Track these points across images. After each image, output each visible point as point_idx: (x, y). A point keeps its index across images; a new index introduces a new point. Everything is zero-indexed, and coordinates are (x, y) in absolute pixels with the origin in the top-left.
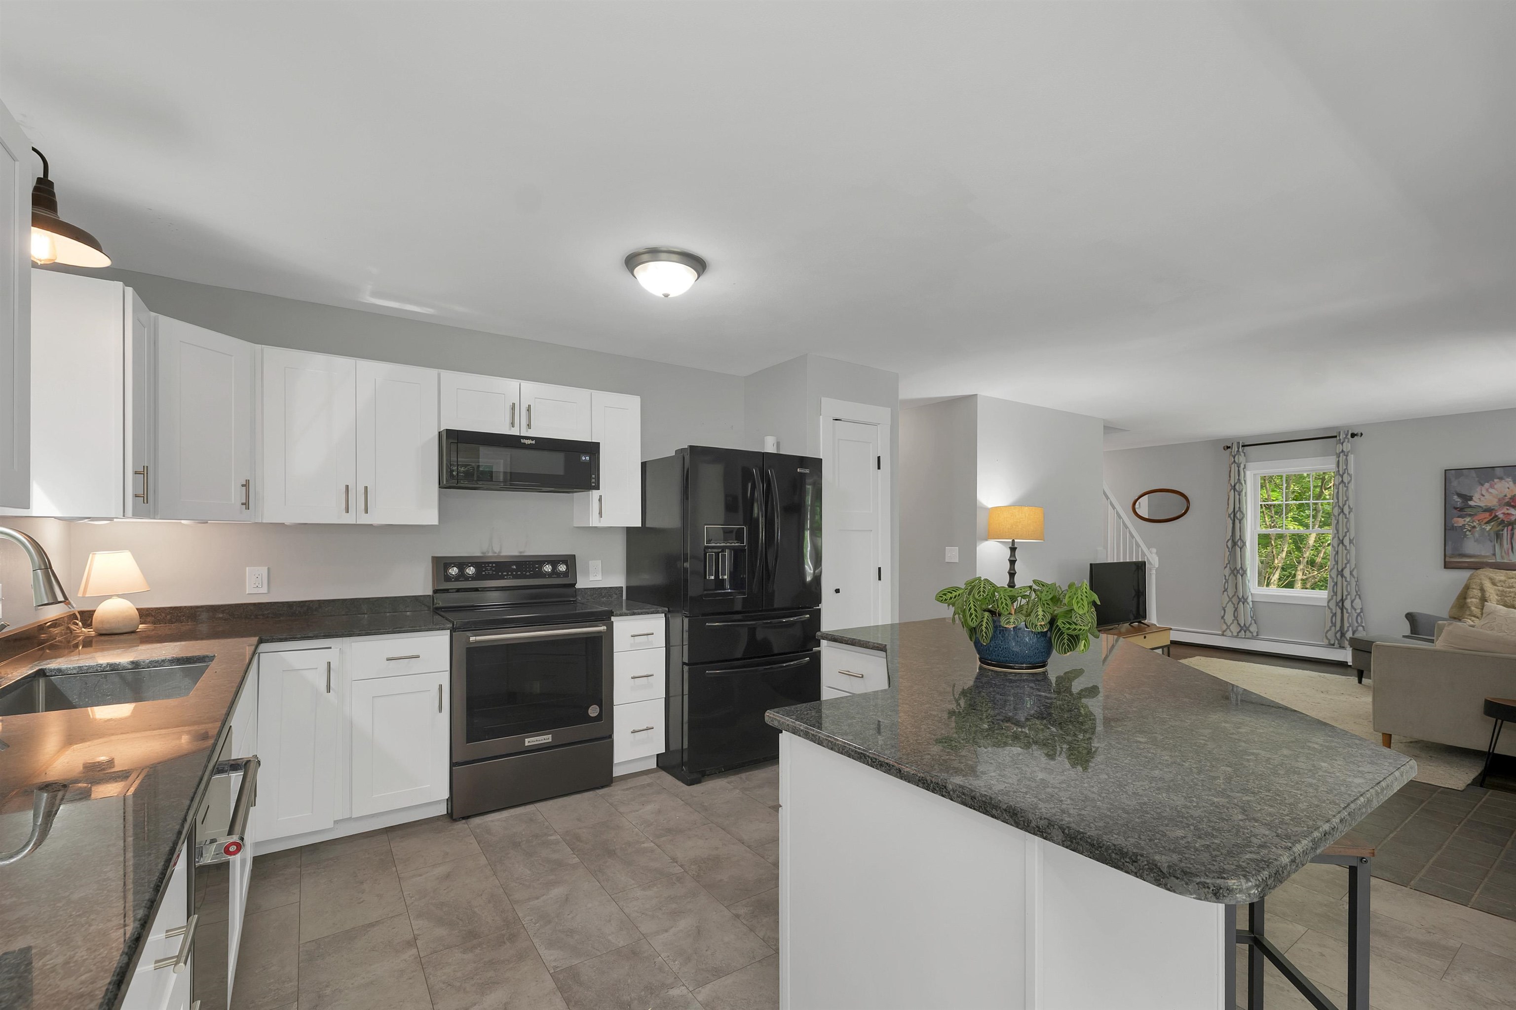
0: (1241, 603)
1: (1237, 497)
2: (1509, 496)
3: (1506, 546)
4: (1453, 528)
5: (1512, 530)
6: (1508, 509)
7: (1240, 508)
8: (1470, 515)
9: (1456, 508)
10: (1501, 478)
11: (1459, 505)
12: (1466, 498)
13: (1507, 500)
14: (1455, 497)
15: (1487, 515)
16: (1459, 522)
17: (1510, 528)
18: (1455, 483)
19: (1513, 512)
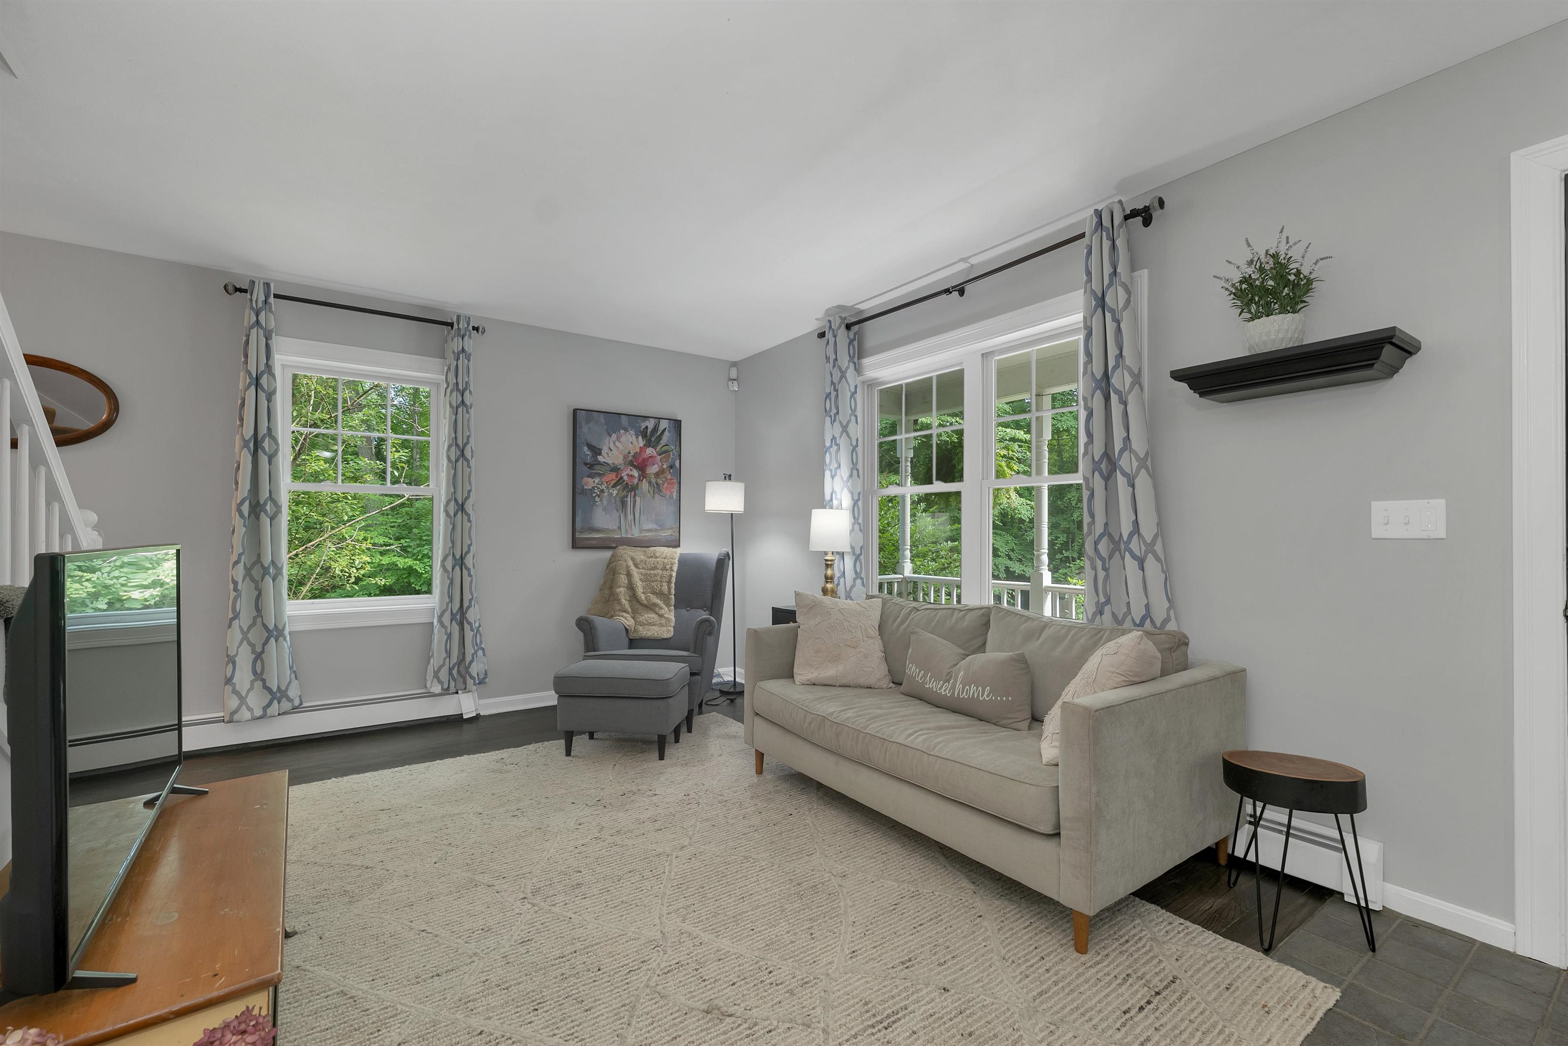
0: (273, 640)
2: (632, 454)
3: (630, 517)
4: (584, 491)
5: (635, 496)
6: (631, 470)
7: (269, 429)
8: (599, 475)
9: (586, 464)
10: (626, 430)
11: (589, 460)
12: (596, 451)
13: (631, 458)
14: (586, 448)
15: (613, 475)
16: (589, 483)
17: (633, 493)
18: (585, 429)
19: (635, 473)
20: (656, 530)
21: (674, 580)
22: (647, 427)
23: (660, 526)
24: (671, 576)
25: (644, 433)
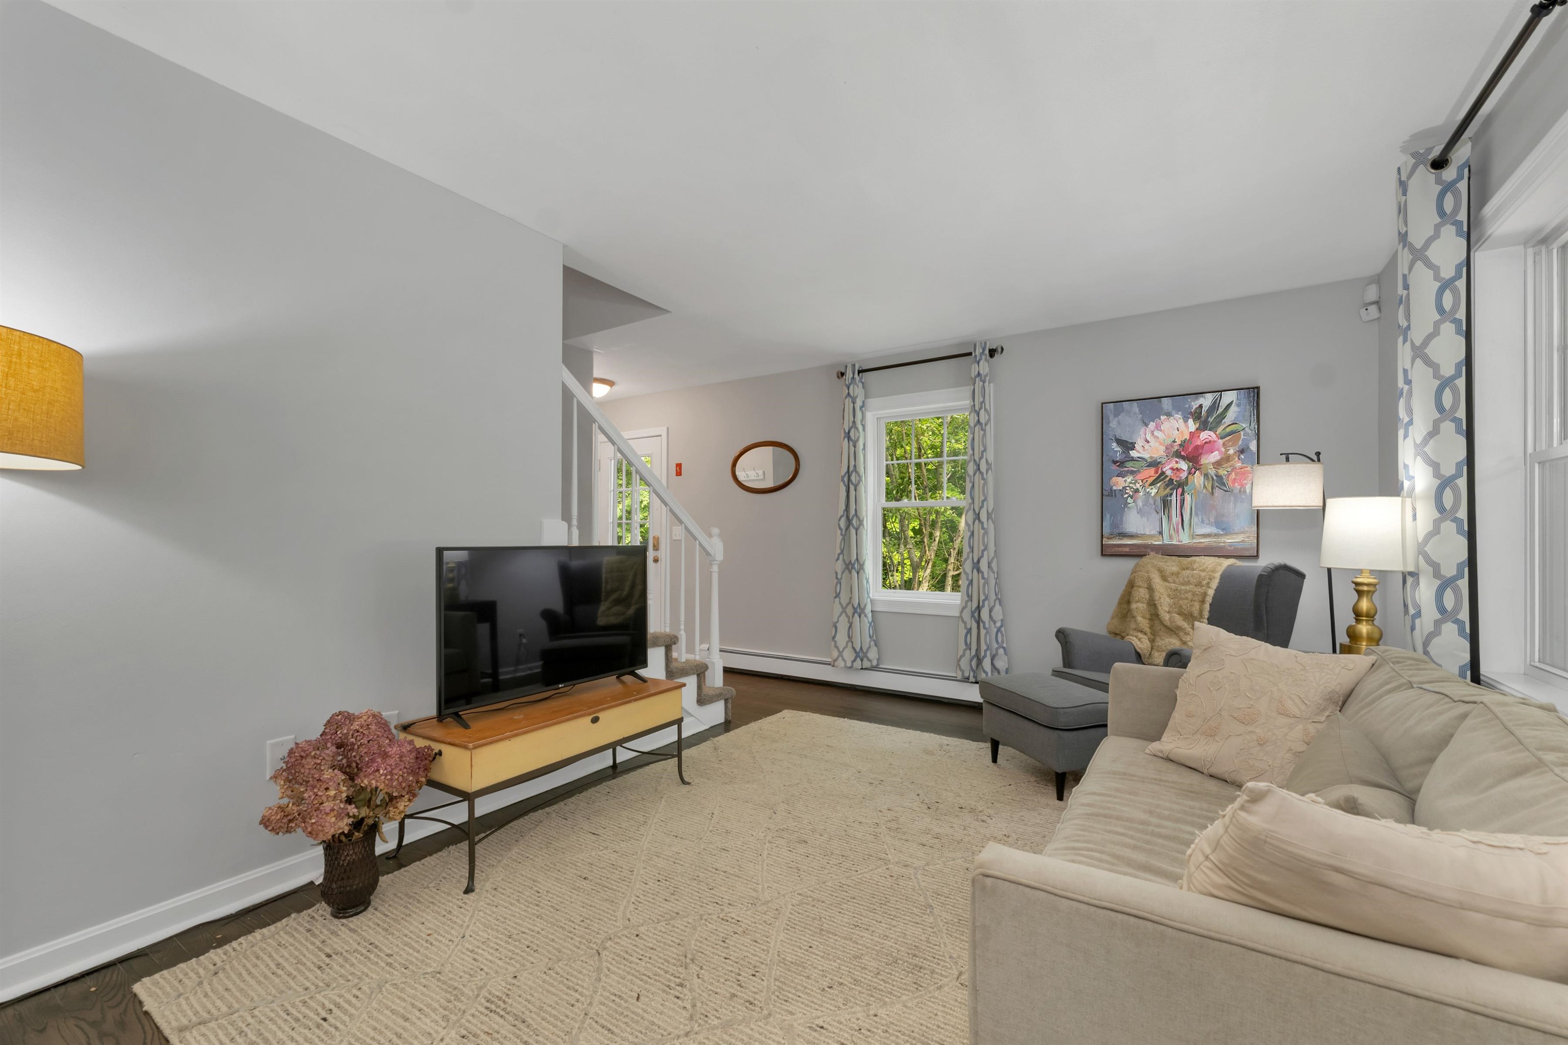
0: (856, 615)
1: (852, 449)
2: (1179, 442)
4: (1112, 493)
5: (1182, 494)
6: (1177, 462)
7: (855, 466)
8: (1132, 473)
9: (1115, 462)
10: (1169, 415)
11: (1118, 457)
12: (1128, 446)
13: (1176, 448)
14: (1114, 445)
15: (1152, 471)
16: (1119, 483)
17: (1180, 490)
18: (1113, 424)
19: (1183, 465)
20: (1216, 535)
21: (1209, 600)
22: (1201, 406)
23: (1223, 529)
24: (1205, 595)
25: (1197, 415)
